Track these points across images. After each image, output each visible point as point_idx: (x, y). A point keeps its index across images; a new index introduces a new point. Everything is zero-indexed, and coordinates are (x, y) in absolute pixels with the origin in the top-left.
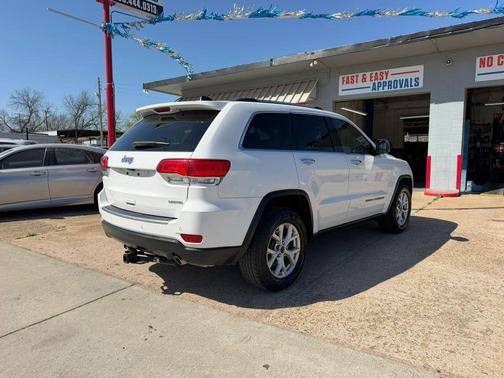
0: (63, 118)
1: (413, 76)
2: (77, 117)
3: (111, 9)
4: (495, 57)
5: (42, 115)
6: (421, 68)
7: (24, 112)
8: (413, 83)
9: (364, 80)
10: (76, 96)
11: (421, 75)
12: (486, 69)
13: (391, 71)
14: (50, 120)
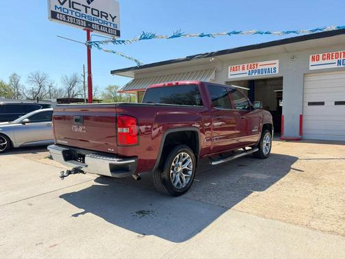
0: (60, 90)
1: (273, 66)
2: (69, 90)
3: (91, 33)
4: (321, 55)
5: (47, 88)
6: (277, 61)
7: (36, 87)
8: (273, 70)
9: (243, 69)
10: (70, 77)
11: (277, 66)
12: (316, 63)
13: (260, 63)
14: (52, 92)
